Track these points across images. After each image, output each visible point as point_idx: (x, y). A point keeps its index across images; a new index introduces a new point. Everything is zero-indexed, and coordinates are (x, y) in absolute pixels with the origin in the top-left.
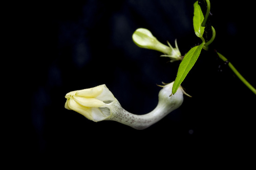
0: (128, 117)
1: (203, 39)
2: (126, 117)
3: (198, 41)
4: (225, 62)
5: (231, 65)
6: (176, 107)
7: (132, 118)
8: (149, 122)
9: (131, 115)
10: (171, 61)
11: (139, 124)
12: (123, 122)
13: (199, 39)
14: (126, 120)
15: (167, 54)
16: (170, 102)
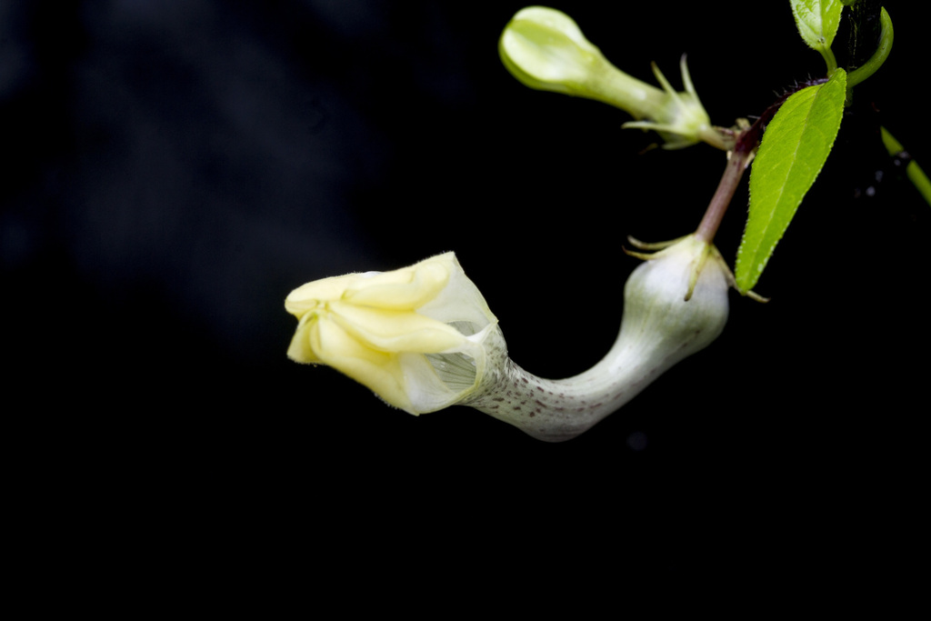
0: (524, 392)
1: (830, 60)
2: (520, 389)
3: (808, 67)
4: (897, 157)
5: (915, 171)
6: (704, 340)
7: (538, 395)
8: (595, 406)
9: (534, 382)
10: (669, 146)
11: (557, 420)
12: (504, 411)
13: (815, 55)
14: (515, 403)
15: (646, 119)
16: (682, 324)
